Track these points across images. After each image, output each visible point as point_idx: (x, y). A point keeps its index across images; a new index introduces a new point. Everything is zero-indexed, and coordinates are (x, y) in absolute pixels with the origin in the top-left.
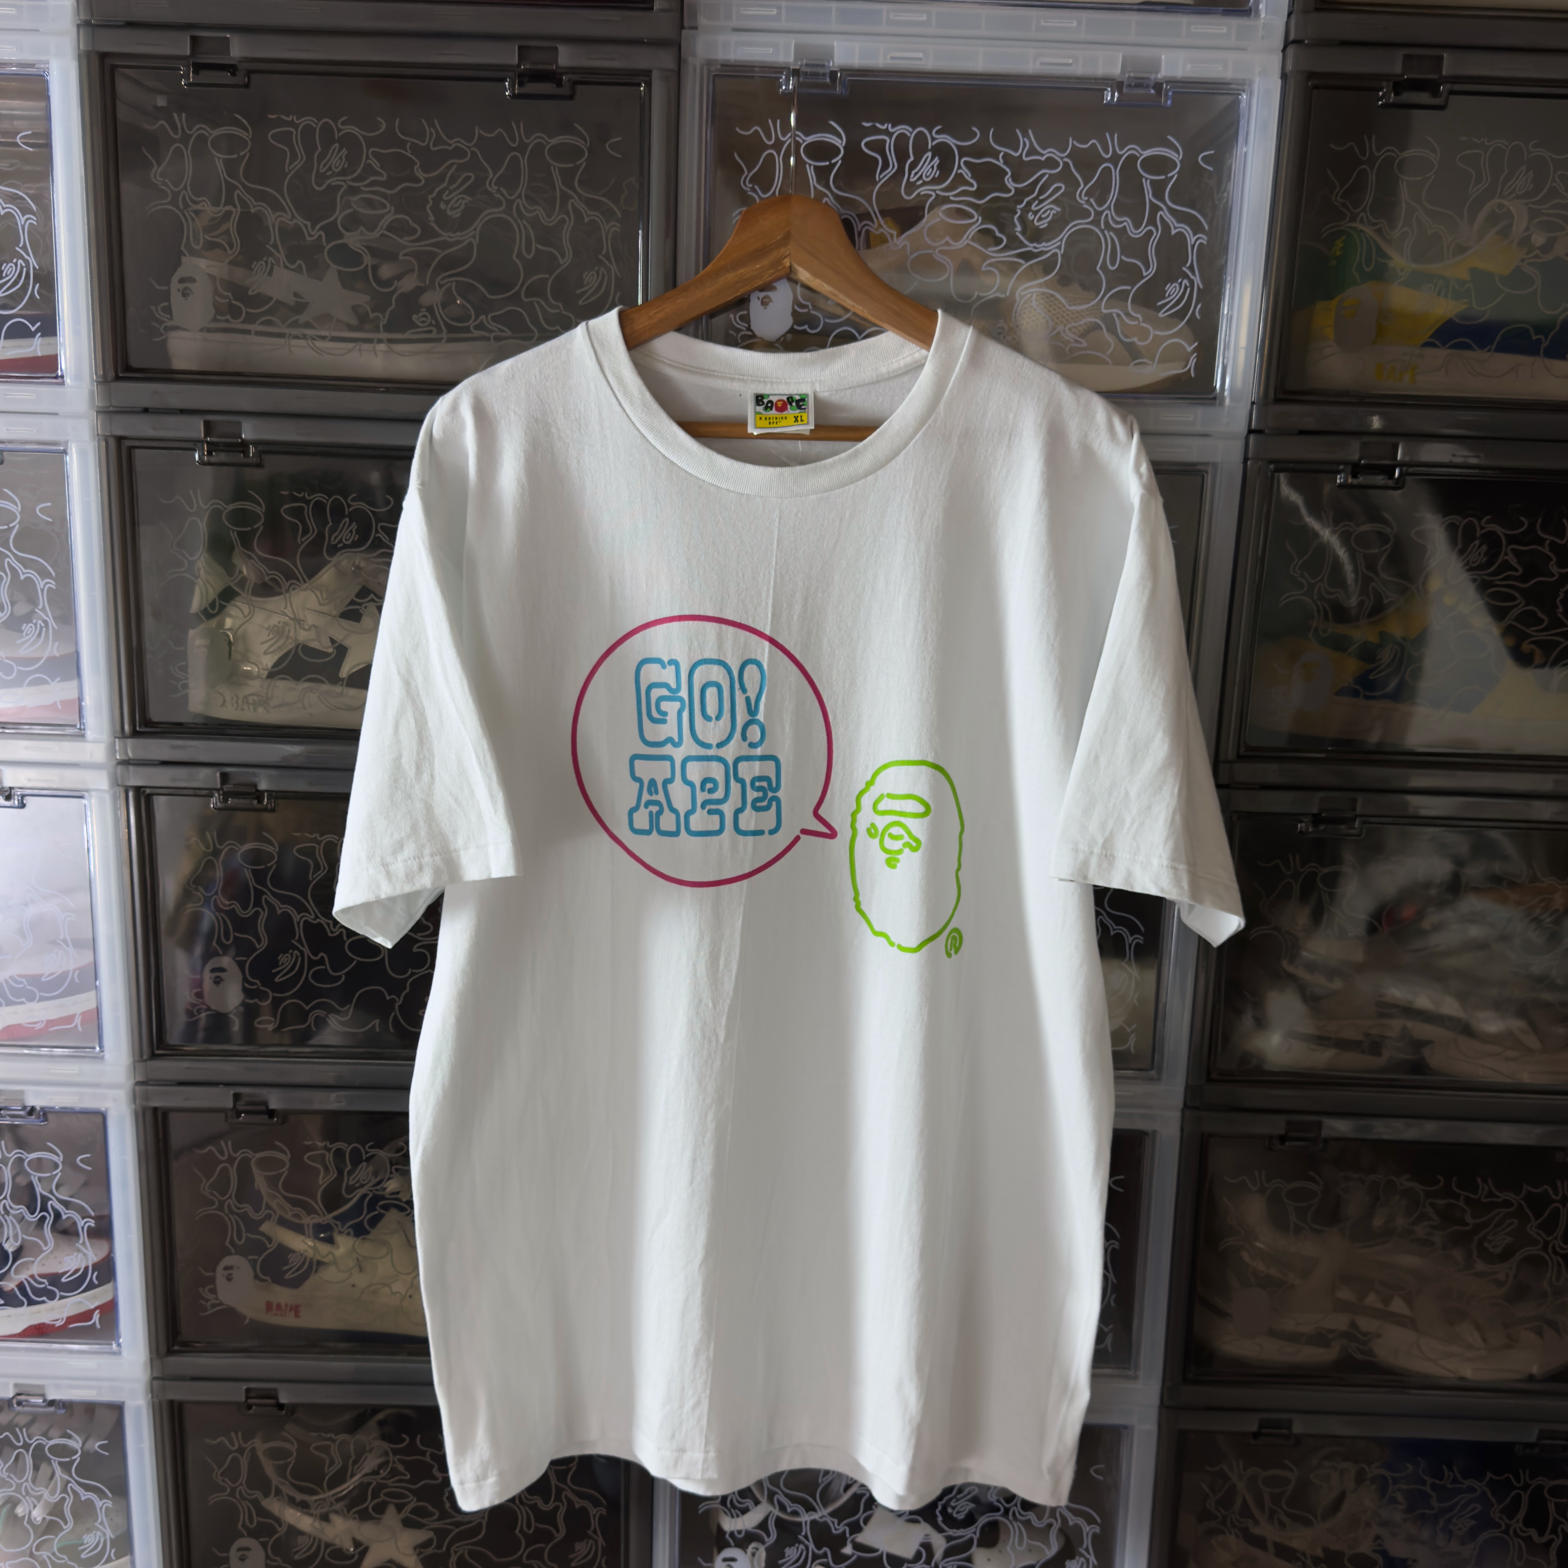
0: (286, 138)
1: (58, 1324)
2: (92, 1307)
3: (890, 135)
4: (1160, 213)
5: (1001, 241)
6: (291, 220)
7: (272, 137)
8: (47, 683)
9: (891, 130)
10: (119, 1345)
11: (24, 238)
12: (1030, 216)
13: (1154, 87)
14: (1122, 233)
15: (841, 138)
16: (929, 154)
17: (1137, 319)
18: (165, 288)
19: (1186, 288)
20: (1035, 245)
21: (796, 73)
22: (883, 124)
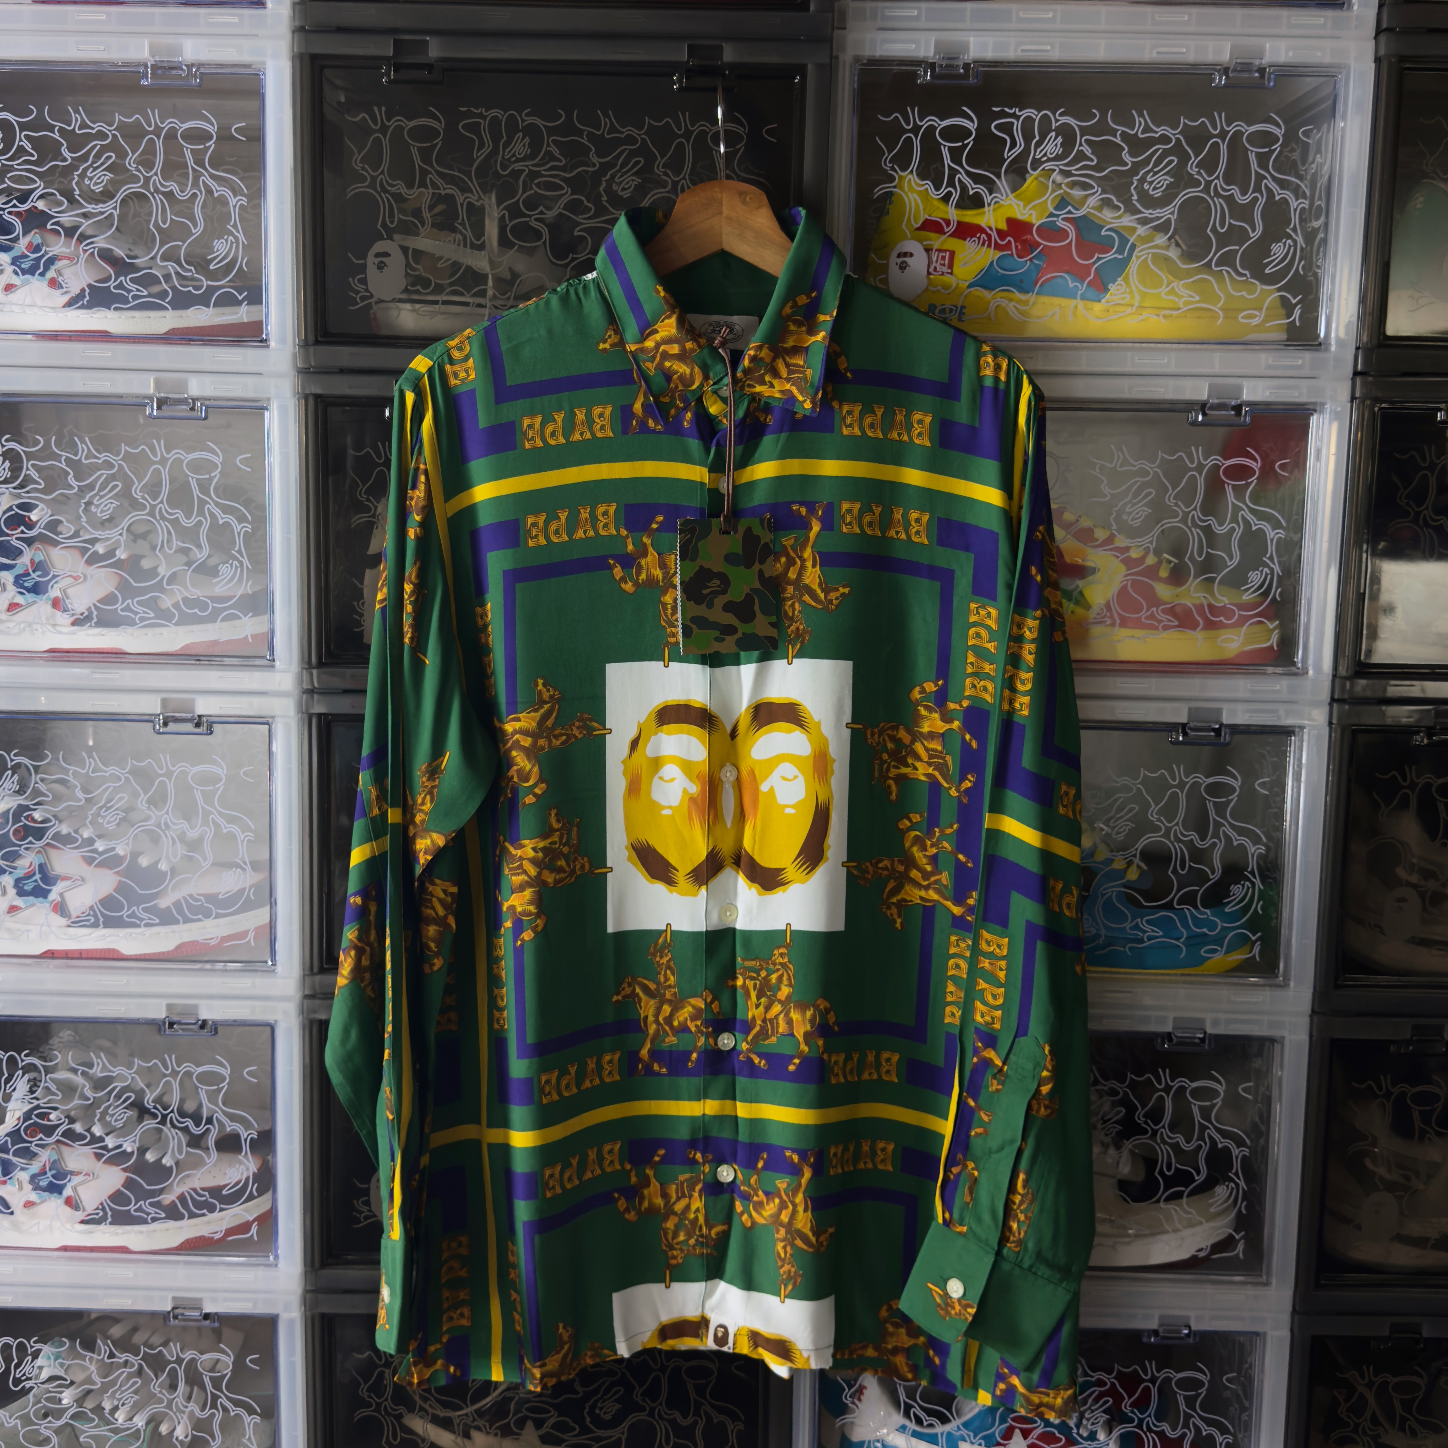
0: (474, 128)
1: (217, 1236)
2: (251, 1219)
3: (1018, 118)
4: (1265, 181)
5: (1119, 208)
6: (478, 201)
7: (463, 127)
8: (240, 618)
9: (1018, 113)
10: (276, 1257)
11: (235, 216)
12: (1146, 186)
13: (1256, 71)
14: (1230, 200)
15: (973, 122)
16: (1053, 134)
17: (1245, 275)
18: (362, 262)
19: (1290, 246)
20: (1150, 211)
21: (932, 66)
22: (1011, 109)
